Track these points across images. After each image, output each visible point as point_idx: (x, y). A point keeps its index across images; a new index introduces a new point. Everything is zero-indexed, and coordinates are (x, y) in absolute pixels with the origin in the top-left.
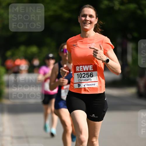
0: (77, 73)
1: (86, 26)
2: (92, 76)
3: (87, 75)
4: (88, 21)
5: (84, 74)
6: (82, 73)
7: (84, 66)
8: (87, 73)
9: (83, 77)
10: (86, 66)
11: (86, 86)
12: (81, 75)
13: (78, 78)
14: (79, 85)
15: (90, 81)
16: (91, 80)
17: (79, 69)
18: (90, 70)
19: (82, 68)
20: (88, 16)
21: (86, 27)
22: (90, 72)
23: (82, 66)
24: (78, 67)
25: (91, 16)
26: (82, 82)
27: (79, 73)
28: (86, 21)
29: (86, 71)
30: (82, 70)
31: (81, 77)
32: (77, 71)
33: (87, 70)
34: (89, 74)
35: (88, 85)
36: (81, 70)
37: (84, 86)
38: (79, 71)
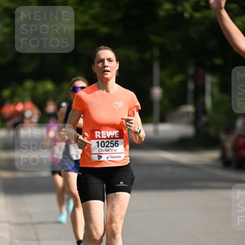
0: (97, 141)
1: (106, 74)
2: (117, 145)
3: (111, 144)
4: (107, 67)
5: (107, 143)
6: (105, 141)
7: (107, 132)
8: (111, 141)
9: (107, 146)
10: (110, 132)
11: (109, 159)
12: (103, 143)
13: (98, 147)
14: (100, 157)
15: (115, 152)
16: (116, 150)
17: (101, 135)
18: (116, 137)
19: (105, 134)
20: (106, 61)
21: (106, 76)
22: (115, 140)
23: (105, 132)
24: (99, 132)
25: (110, 60)
26: (105, 152)
27: (100, 141)
28: (105, 67)
29: (110, 138)
30: (105, 137)
31: (103, 146)
32: (96, 137)
33: (112, 137)
34: (114, 143)
35: (112, 157)
36: (103, 137)
37: (107, 158)
38: (100, 137)
